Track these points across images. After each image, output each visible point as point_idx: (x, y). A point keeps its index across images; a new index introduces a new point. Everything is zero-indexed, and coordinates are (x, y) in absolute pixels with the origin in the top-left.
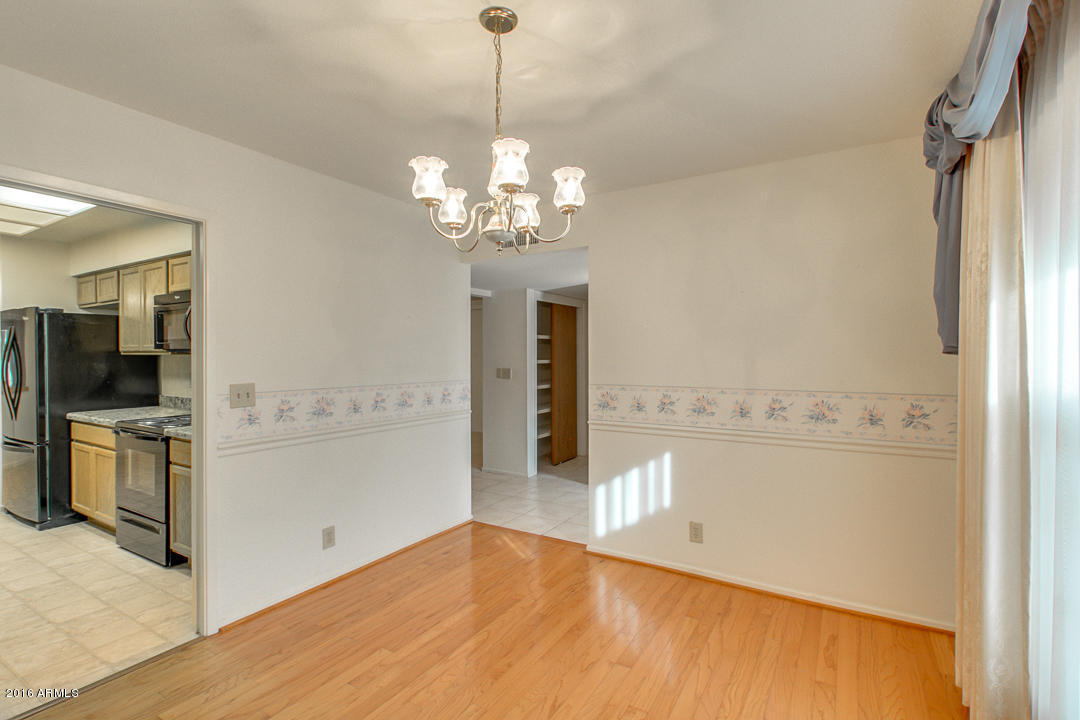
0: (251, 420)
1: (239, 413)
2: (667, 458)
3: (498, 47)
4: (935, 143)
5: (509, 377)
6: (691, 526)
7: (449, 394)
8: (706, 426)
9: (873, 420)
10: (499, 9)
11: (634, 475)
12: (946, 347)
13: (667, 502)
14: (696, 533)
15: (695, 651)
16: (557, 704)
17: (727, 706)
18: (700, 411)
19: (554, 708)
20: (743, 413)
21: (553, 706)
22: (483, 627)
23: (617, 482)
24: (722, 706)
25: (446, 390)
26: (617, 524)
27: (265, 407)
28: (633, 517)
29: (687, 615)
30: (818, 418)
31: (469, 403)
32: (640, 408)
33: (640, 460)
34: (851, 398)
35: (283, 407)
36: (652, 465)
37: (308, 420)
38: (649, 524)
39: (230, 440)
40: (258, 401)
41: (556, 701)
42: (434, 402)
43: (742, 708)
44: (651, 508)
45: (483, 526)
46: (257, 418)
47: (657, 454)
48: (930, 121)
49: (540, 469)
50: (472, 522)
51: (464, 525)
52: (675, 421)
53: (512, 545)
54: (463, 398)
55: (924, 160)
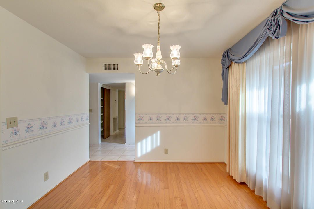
0: (16, 133)
1: (11, 130)
2: (159, 133)
3: (159, 15)
4: (224, 62)
5: (91, 112)
6: (165, 150)
7: (83, 118)
8: (169, 123)
9: (205, 119)
10: (160, 4)
11: (149, 138)
12: (225, 104)
13: (159, 144)
14: (166, 151)
15: (179, 180)
16: (158, 203)
17: (194, 190)
18: (167, 119)
19: (158, 205)
20: (178, 119)
21: (157, 205)
22: (121, 191)
23: (144, 141)
24: (193, 190)
25: (82, 117)
26: (144, 152)
27: (22, 127)
28: (149, 149)
29: (171, 172)
30: (195, 120)
31: (89, 121)
32: (151, 119)
33: (151, 134)
34: (201, 115)
35: (29, 126)
36: (154, 135)
37: (38, 131)
38: (154, 151)
39: (7, 143)
40: (19, 125)
41: (157, 203)
42: (79, 121)
43: (197, 189)
44: (154, 147)
45: (95, 162)
46: (18, 132)
47: (155, 132)
48: (223, 56)
49: (102, 141)
50: (90, 161)
51: (88, 162)
52: (161, 123)
53: (110, 165)
54: (87, 119)
55: (221, 65)
